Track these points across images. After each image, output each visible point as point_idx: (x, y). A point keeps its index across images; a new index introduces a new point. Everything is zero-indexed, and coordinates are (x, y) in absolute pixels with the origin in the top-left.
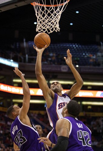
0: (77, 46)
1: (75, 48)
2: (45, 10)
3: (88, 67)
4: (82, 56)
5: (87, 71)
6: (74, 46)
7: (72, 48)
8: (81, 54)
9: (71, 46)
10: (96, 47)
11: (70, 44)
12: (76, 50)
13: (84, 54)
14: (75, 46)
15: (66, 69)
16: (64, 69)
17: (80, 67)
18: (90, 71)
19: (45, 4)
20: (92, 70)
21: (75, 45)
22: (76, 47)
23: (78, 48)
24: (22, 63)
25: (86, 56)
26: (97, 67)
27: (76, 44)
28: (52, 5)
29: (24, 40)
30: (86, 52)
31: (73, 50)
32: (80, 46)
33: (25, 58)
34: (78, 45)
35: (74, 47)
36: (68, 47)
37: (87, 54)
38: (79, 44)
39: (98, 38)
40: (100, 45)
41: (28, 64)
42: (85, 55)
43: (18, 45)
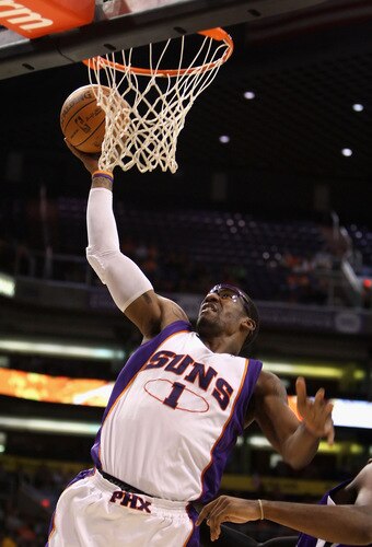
0: (242, 223)
1: (234, 230)
3: (280, 304)
4: (260, 263)
5: (275, 319)
6: (230, 222)
7: (222, 229)
8: (255, 254)
9: (219, 221)
10: (314, 231)
12: (238, 238)
13: (266, 256)
14: (236, 225)
18: (285, 319)
20: (293, 319)
21: (233, 218)
22: (239, 228)
23: (246, 231)
24: (30, 280)
25: (273, 265)
26: (314, 307)
27: (238, 216)
29: (43, 192)
30: (274, 248)
31: (225, 237)
32: (253, 224)
33: (41, 261)
34: (247, 222)
35: (229, 227)
36: (207, 225)
37: (278, 256)
38: (249, 217)
39: (322, 196)
40: (330, 223)
41: (51, 283)
42: (272, 258)
43: (16, 210)
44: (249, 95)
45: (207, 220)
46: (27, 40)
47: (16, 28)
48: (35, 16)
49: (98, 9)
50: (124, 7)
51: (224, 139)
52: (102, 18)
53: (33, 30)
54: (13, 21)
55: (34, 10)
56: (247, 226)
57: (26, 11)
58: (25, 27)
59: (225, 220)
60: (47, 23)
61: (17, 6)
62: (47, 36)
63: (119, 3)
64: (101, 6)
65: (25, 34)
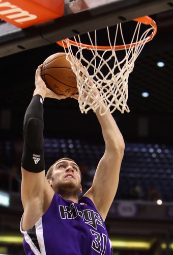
0: (159, 151)
1: (154, 156)
2: (94, 58)
6: (151, 150)
7: (146, 155)
9: (144, 150)
11: (141, 145)
12: (157, 161)
14: (155, 152)
15: (130, 209)
16: (125, 209)
17: (167, 204)
19: (94, 45)
21: (153, 147)
22: (158, 154)
23: (162, 156)
27: (156, 146)
28: (113, 45)
31: (149, 160)
32: (167, 151)
34: (163, 149)
35: (151, 154)
36: (136, 153)
38: (164, 146)
43: (8, 148)
44: (161, 64)
45: (136, 150)
46: (20, 29)
47: (12, 22)
48: (25, 13)
49: (67, 7)
50: (84, 5)
51: (145, 95)
52: (69, 13)
53: (24, 22)
54: (10, 17)
55: (24, 9)
56: (163, 153)
57: (19, 10)
58: (18, 21)
59: (148, 149)
60: (33, 17)
61: (13, 6)
62: (33, 26)
63: (80, 2)
64: (68, 5)
65: (18, 25)
